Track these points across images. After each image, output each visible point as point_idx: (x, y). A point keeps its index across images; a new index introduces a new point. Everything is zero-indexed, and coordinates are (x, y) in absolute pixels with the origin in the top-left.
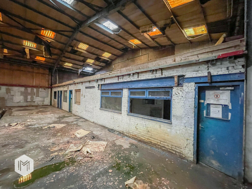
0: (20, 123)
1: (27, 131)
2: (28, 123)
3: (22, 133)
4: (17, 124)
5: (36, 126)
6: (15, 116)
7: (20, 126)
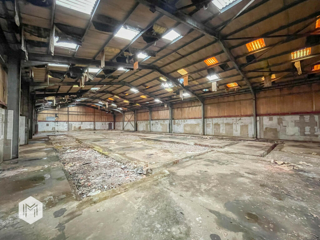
0: (288, 163)
1: (295, 178)
2: (300, 166)
3: (286, 178)
4: (284, 163)
5: (310, 175)
6: (285, 152)
7: (286, 167)
